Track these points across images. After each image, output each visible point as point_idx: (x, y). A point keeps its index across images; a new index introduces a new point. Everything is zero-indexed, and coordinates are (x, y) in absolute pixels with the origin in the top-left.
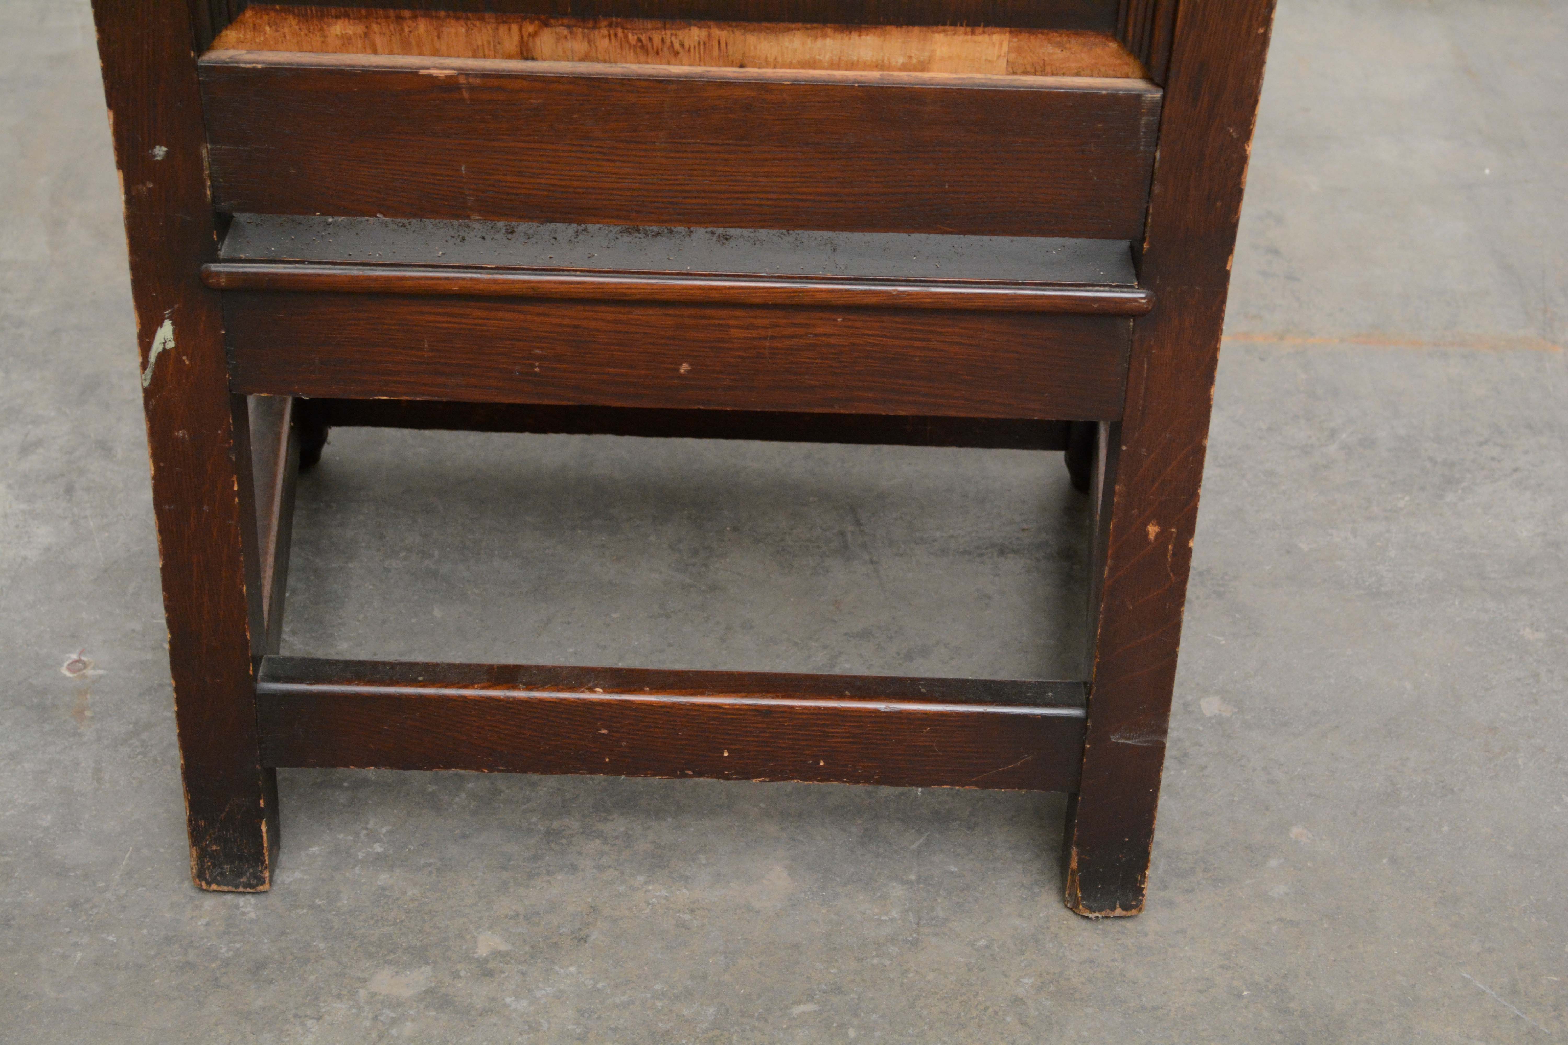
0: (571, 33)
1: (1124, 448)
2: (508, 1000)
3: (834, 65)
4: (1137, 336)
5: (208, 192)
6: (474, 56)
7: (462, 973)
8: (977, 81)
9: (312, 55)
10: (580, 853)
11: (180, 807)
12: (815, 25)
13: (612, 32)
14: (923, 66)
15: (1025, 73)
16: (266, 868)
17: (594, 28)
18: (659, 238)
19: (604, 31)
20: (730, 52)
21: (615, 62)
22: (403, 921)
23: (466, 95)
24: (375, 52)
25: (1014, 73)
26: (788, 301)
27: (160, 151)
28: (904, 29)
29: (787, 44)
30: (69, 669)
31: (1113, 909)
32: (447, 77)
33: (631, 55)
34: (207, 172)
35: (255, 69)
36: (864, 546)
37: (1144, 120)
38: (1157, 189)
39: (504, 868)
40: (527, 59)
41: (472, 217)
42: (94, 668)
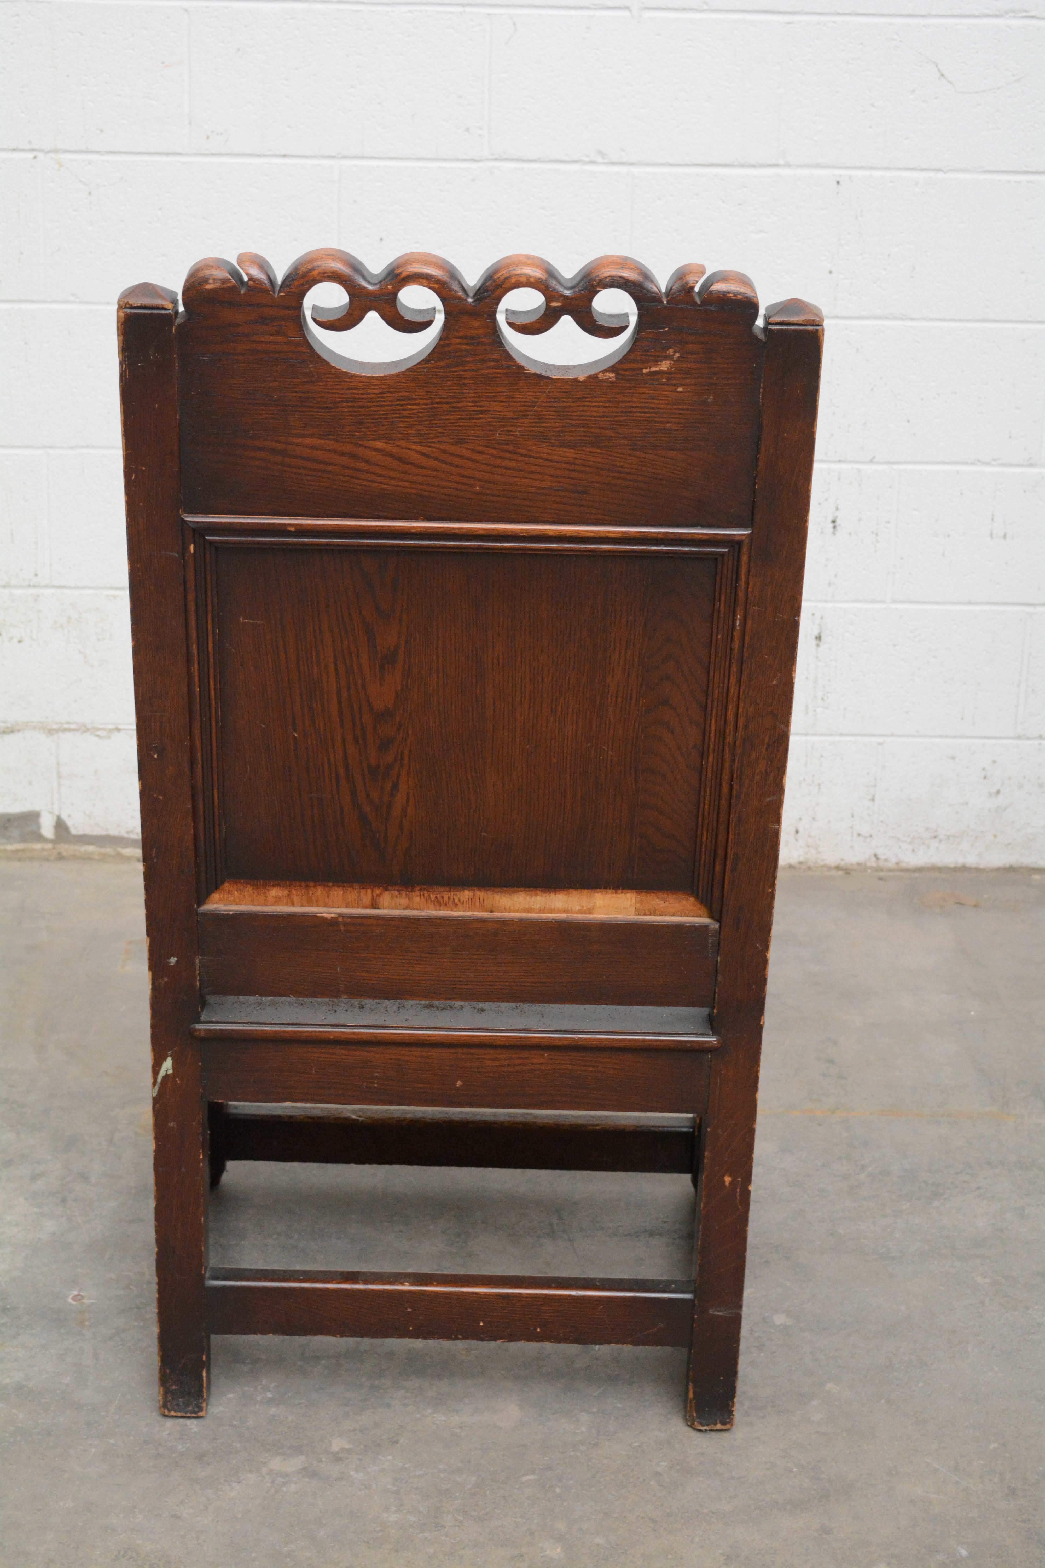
0: (399, 894)
1: (709, 1130)
2: (352, 1473)
3: (541, 911)
4: (713, 1063)
5: (198, 983)
6: (347, 907)
7: (324, 1459)
8: (618, 919)
9: (259, 907)
10: (391, 1397)
11: (155, 1360)
12: (531, 889)
13: (422, 893)
14: (590, 911)
15: (645, 915)
16: (204, 1400)
17: (412, 891)
18: (445, 1010)
19: (417, 893)
20: (485, 904)
21: (423, 910)
22: (286, 1433)
23: (342, 928)
24: (293, 905)
25: (639, 915)
26: (517, 1043)
27: (173, 960)
28: (579, 891)
29: (516, 899)
30: (73, 1299)
31: (715, 1424)
32: (332, 918)
33: (432, 906)
34: (198, 972)
35: (228, 914)
36: (564, 1231)
37: (710, 940)
38: (720, 978)
39: (346, 1405)
40: (375, 908)
41: (342, 996)
42: (88, 1299)
